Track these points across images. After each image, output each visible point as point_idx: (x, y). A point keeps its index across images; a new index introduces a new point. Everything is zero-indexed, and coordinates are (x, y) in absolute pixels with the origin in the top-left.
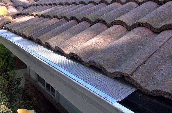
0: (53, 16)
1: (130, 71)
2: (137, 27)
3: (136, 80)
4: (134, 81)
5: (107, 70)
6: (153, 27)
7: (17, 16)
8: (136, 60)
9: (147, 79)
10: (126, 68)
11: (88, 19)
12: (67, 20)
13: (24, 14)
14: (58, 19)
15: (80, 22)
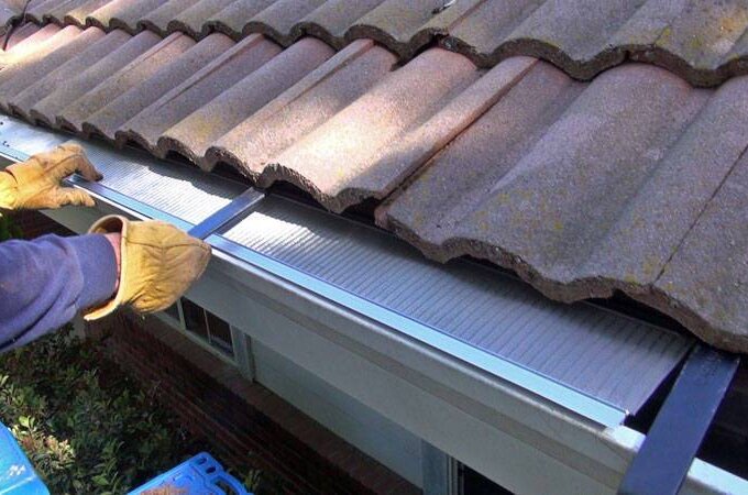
0: (204, 27)
1: (646, 272)
2: (618, 65)
3: (681, 298)
4: (673, 303)
5: (541, 270)
6: (688, 66)
7: (12, 32)
8: (658, 220)
9: (720, 289)
10: (629, 260)
11: (379, 30)
12: (275, 42)
13: (44, 17)
14: (231, 37)
15: (342, 48)
